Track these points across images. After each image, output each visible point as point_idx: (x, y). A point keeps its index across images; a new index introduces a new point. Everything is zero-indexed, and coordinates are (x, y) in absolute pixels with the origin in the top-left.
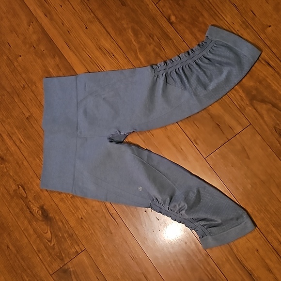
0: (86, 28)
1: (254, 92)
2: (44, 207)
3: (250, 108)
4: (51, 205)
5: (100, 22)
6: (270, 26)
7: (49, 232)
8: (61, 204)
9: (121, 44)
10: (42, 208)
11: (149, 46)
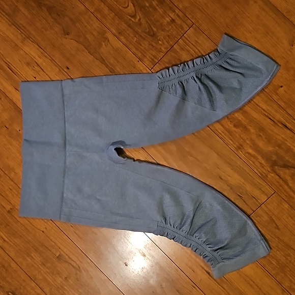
1: (274, 158)
3: (273, 175)
6: (282, 87)
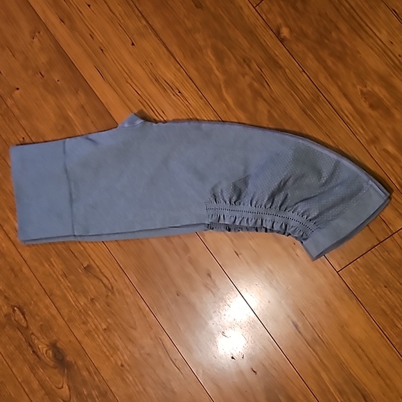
0: (133, 44)
2: (58, 345)
4: (70, 341)
5: (157, 35)
7: (66, 387)
8: (86, 341)
9: (193, 73)
10: (54, 346)
11: (242, 78)
